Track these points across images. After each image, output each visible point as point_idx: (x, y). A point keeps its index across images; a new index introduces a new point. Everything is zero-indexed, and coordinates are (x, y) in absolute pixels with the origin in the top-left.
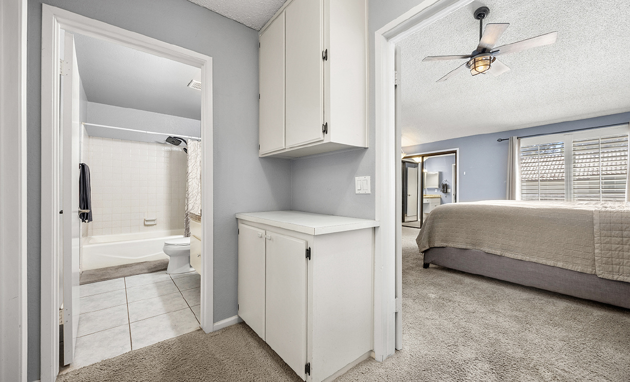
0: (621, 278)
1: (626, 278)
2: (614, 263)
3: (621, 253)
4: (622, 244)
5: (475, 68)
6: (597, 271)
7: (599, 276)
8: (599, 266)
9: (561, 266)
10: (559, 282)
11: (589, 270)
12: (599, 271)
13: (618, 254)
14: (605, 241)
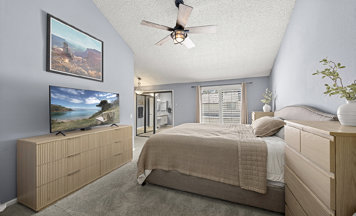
0: (252, 189)
1: (255, 189)
2: (249, 178)
3: (252, 171)
4: (252, 165)
5: (175, 38)
6: (240, 184)
7: (242, 188)
8: (242, 181)
9: (222, 182)
10: (221, 192)
11: (236, 184)
12: (242, 184)
13: (251, 171)
14: (244, 163)
